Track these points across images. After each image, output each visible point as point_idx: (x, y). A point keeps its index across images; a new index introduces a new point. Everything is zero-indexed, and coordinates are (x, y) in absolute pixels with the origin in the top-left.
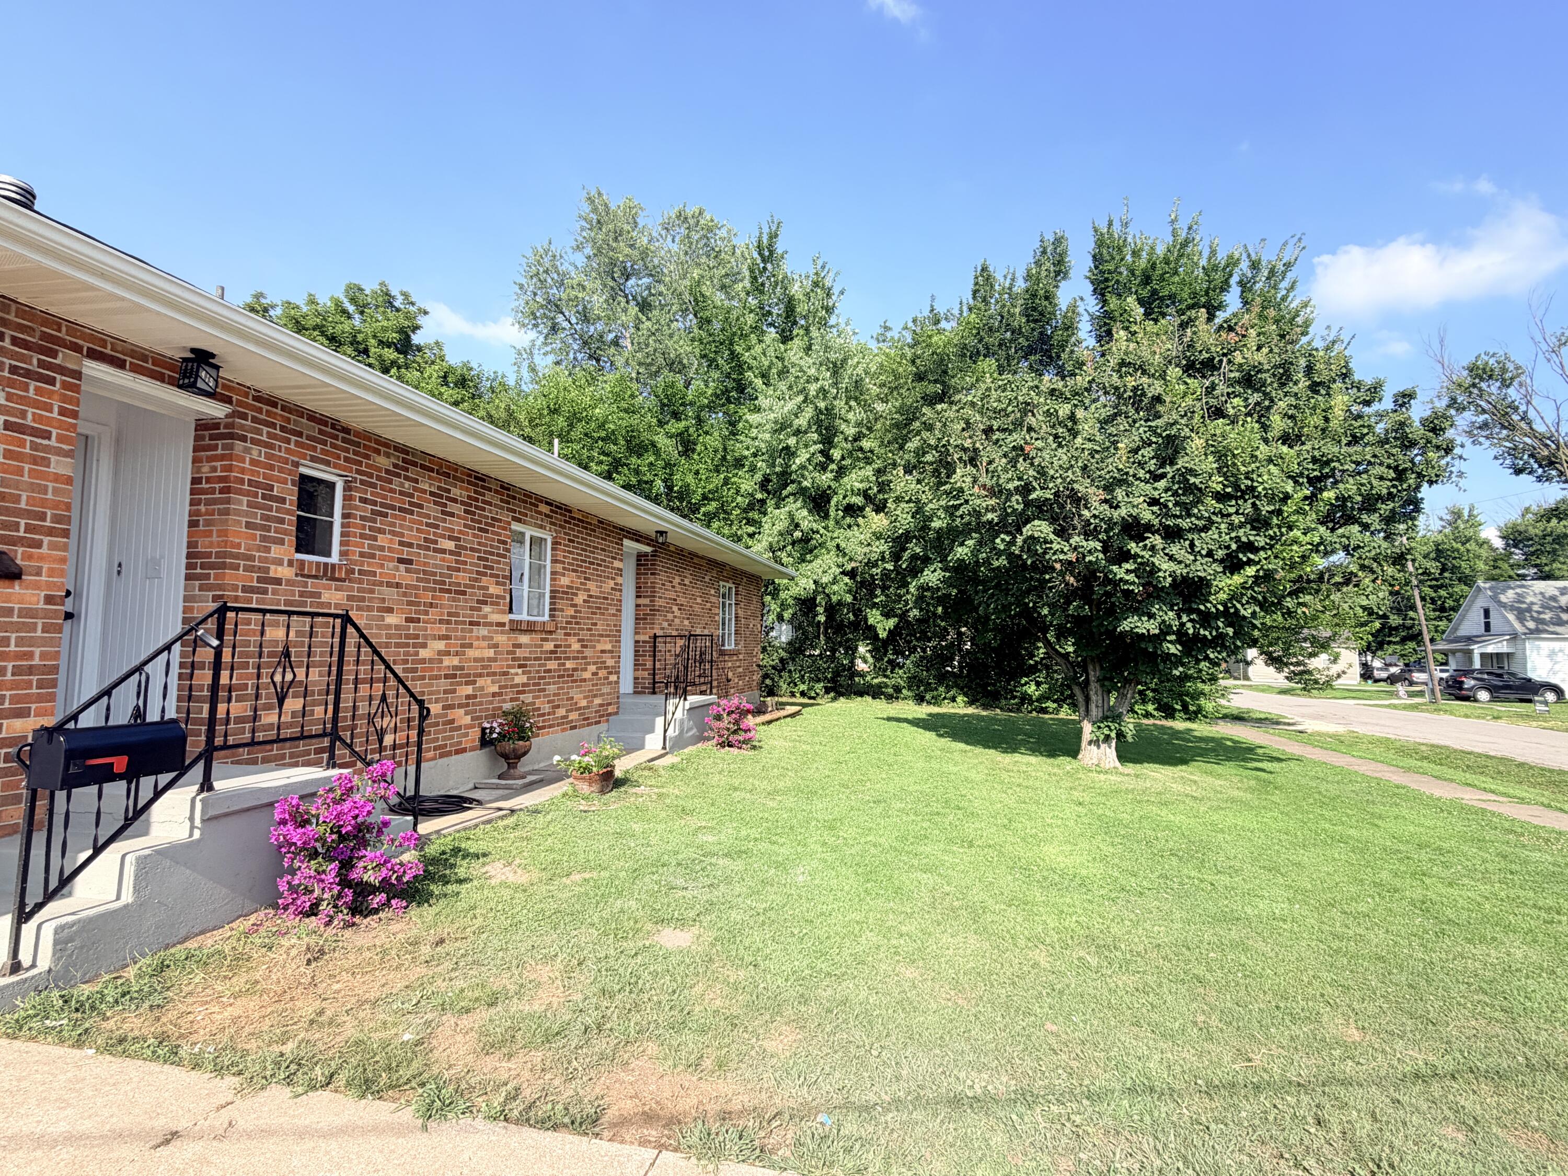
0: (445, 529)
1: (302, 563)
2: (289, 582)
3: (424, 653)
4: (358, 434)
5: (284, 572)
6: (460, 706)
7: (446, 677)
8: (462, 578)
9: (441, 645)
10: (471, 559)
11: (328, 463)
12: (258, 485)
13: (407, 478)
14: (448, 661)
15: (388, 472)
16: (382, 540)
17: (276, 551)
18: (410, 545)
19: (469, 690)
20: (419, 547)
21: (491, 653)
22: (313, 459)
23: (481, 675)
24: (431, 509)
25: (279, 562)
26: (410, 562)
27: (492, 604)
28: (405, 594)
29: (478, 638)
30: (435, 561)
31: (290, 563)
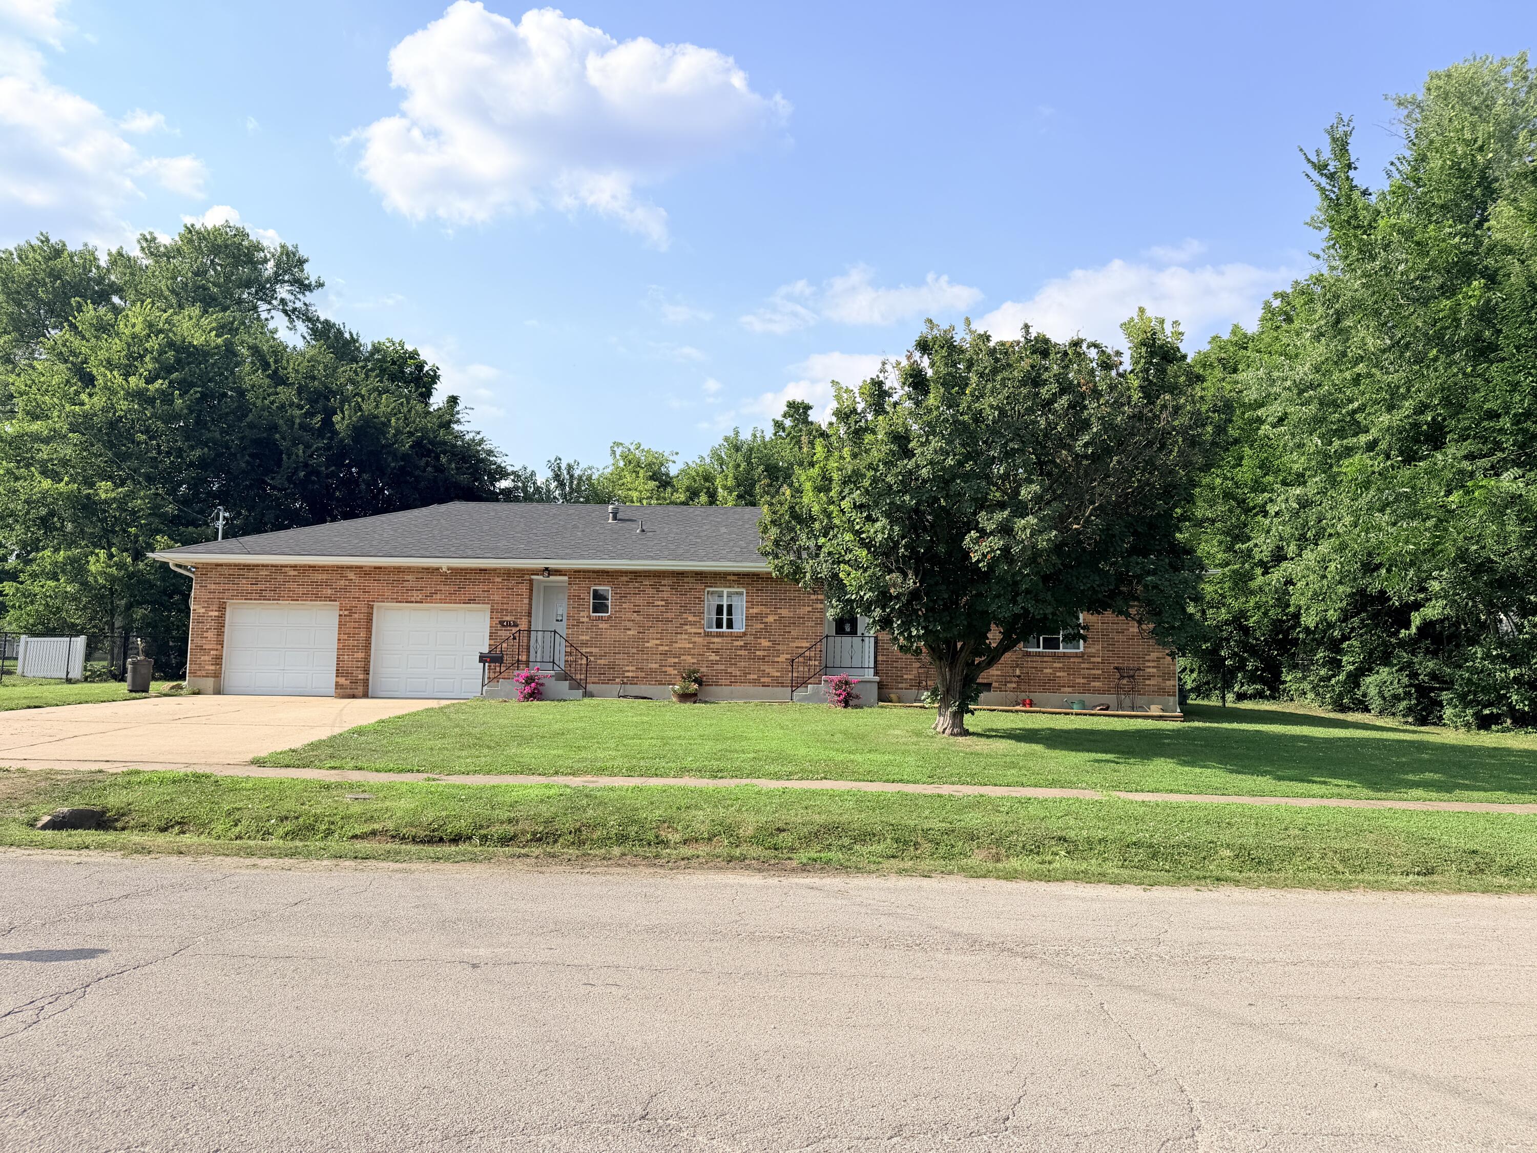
0: (659, 597)
1: (592, 616)
2: (588, 622)
3: (647, 645)
4: (612, 572)
5: (585, 620)
6: (669, 666)
7: (661, 654)
9: (658, 642)
10: (675, 608)
11: (602, 585)
13: (636, 582)
14: (661, 648)
15: (628, 582)
16: (624, 606)
17: (582, 614)
18: (640, 606)
19: (676, 660)
20: (644, 606)
21: (691, 646)
22: (596, 584)
23: (683, 655)
24: (651, 591)
25: (584, 617)
26: (640, 612)
28: (637, 624)
29: (681, 639)
30: (653, 610)
31: (589, 617)
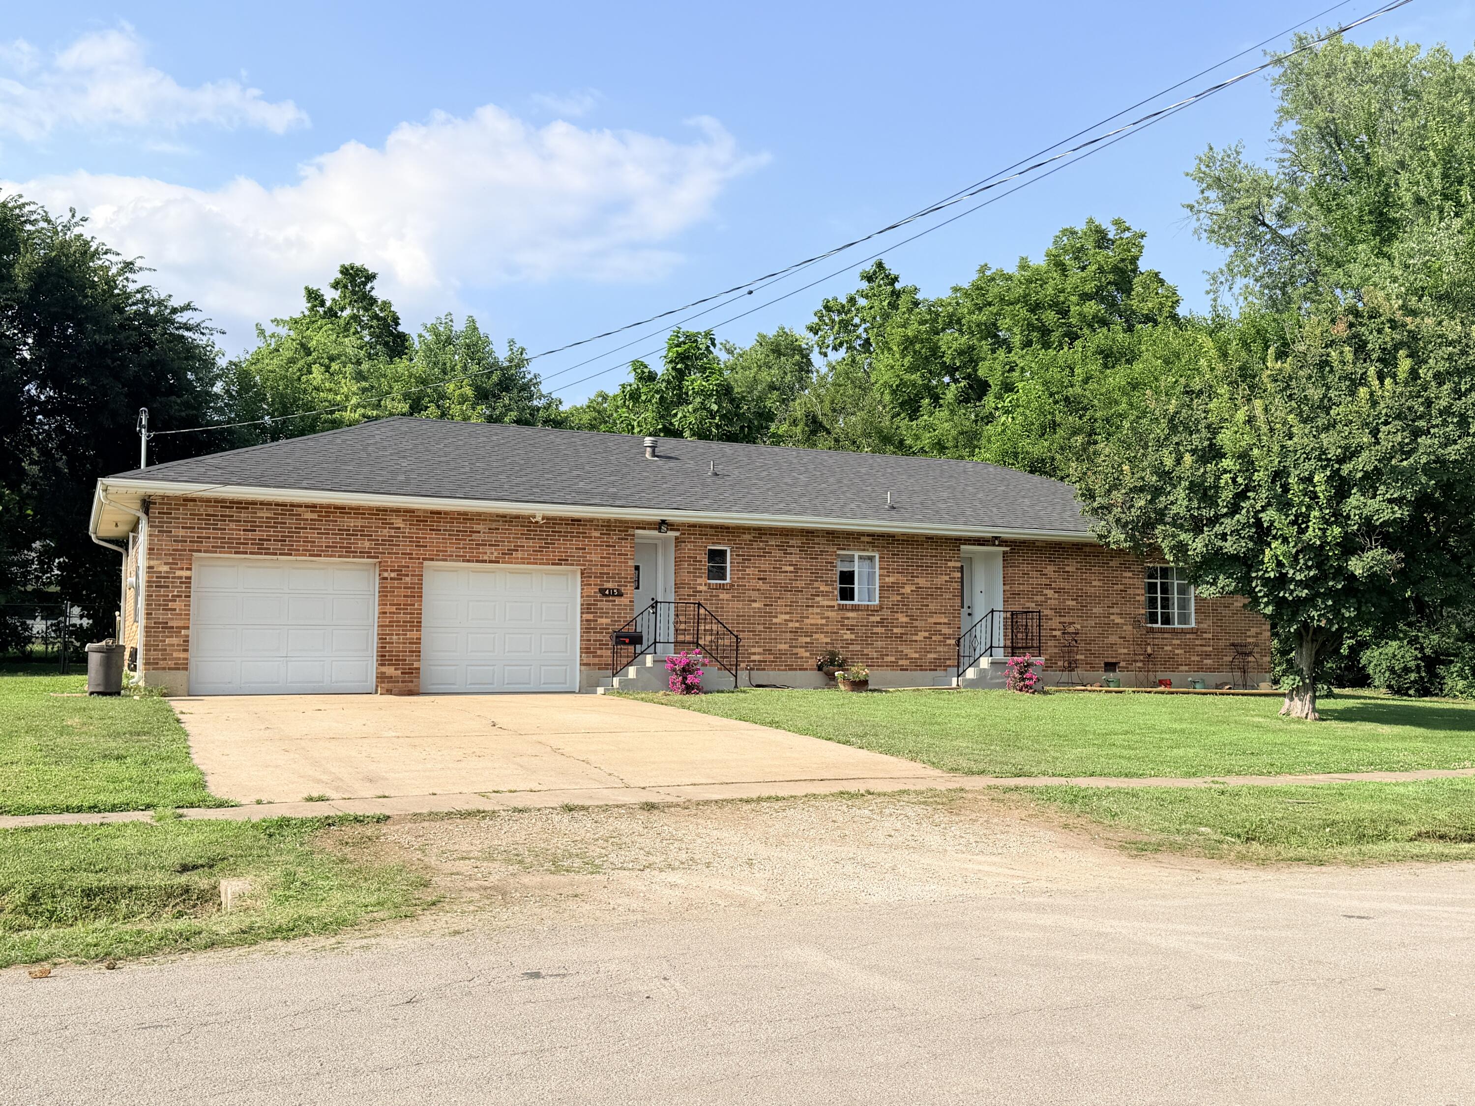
0: (786, 561)
1: (709, 584)
2: (705, 592)
3: (775, 620)
4: (733, 528)
5: (703, 588)
6: (801, 647)
7: (791, 632)
8: (800, 584)
10: (805, 574)
11: (720, 543)
12: (691, 557)
13: (761, 541)
14: (791, 625)
15: (750, 541)
16: (748, 571)
17: (699, 581)
18: (766, 571)
19: (808, 640)
20: (770, 571)
21: (824, 621)
22: (713, 543)
23: (816, 633)
24: (778, 554)
25: (701, 585)
26: (766, 579)
27: (822, 596)
28: (762, 594)
29: (813, 614)
30: (781, 577)
31: (705, 585)
